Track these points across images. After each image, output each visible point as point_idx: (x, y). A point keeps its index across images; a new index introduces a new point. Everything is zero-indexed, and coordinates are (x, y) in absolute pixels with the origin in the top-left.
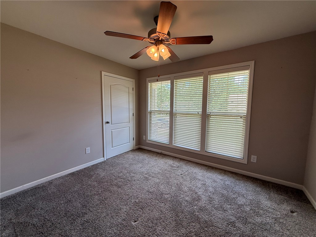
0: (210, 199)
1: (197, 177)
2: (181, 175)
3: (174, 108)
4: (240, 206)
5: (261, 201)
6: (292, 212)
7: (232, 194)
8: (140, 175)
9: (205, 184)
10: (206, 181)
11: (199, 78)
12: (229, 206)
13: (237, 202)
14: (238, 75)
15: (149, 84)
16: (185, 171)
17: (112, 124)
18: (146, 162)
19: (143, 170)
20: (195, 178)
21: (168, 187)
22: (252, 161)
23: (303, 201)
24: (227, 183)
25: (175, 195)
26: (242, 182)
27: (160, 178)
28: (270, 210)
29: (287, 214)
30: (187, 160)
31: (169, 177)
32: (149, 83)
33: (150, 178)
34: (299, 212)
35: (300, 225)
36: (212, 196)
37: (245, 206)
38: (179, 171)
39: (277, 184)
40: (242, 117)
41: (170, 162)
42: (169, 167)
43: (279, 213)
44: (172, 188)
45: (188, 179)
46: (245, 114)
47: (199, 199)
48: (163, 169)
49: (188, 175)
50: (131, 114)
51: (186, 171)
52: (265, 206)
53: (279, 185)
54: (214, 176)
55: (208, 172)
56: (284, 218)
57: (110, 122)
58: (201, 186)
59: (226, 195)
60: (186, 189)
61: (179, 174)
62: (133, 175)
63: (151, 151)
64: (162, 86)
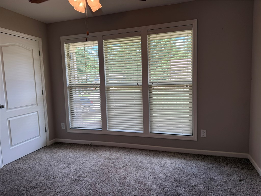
0: (162, 187)
1: (143, 166)
2: (123, 167)
3: (106, 80)
4: (194, 187)
5: (213, 177)
6: (241, 181)
7: (185, 176)
8: (66, 178)
9: (154, 172)
10: (155, 168)
11: (136, 38)
12: (182, 190)
13: (190, 183)
14: (181, 36)
15: (65, 45)
16: (127, 162)
17: (8, 108)
18: (71, 160)
19: (68, 171)
20: (141, 168)
21: (109, 185)
22: (201, 136)
23: (249, 169)
24: (178, 166)
25: (120, 192)
26: (193, 162)
27: (95, 176)
28: (222, 184)
29: (236, 184)
30: (128, 148)
31: (108, 172)
32: (65, 43)
33: (81, 179)
34: (246, 180)
35: (247, 190)
36: (163, 183)
37: (198, 186)
38: (120, 162)
39: (226, 157)
40: (188, 86)
41: (106, 154)
42: (105, 160)
43: (230, 185)
44: (114, 185)
45: (133, 170)
46: (191, 83)
47: (150, 190)
48: (97, 164)
49: (132, 165)
50: (39, 92)
51: (129, 162)
52: (218, 181)
53: (228, 157)
54: (163, 161)
55: (155, 158)
56: (234, 187)
57: (5, 106)
58: (150, 175)
59: (179, 178)
60: (132, 182)
61: (120, 166)
62: (55, 180)
63: (76, 144)
64: (85, 48)
